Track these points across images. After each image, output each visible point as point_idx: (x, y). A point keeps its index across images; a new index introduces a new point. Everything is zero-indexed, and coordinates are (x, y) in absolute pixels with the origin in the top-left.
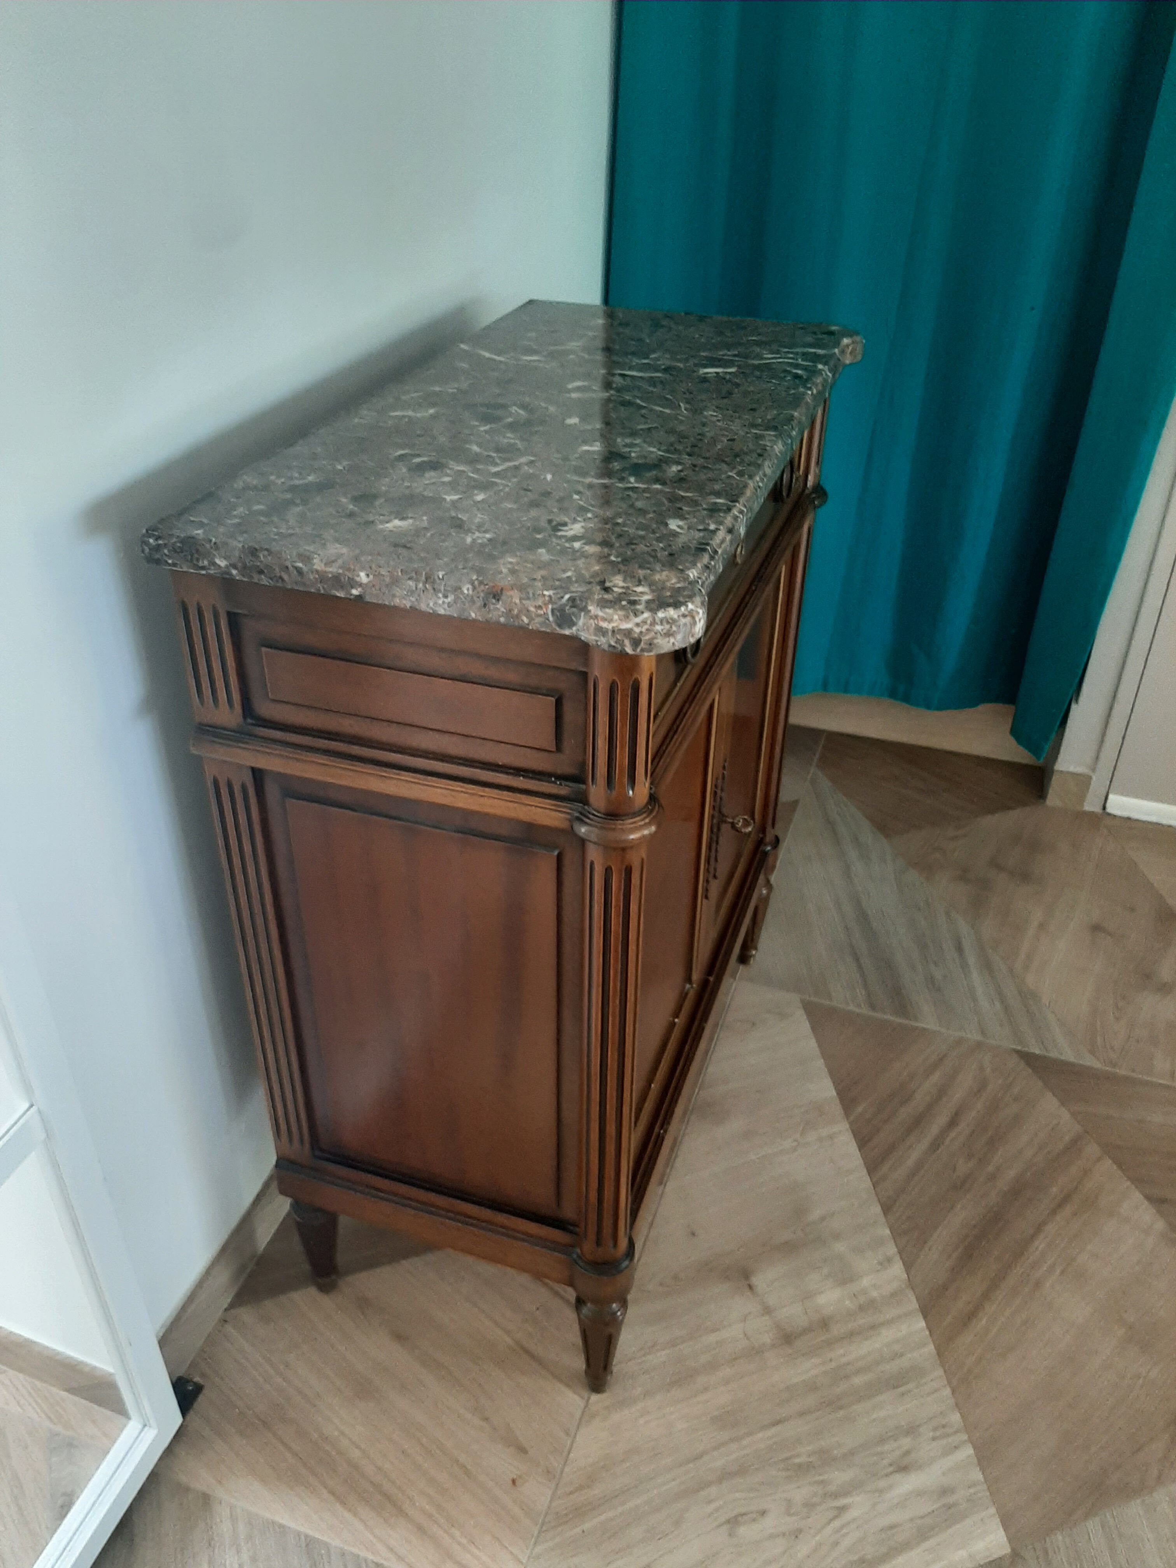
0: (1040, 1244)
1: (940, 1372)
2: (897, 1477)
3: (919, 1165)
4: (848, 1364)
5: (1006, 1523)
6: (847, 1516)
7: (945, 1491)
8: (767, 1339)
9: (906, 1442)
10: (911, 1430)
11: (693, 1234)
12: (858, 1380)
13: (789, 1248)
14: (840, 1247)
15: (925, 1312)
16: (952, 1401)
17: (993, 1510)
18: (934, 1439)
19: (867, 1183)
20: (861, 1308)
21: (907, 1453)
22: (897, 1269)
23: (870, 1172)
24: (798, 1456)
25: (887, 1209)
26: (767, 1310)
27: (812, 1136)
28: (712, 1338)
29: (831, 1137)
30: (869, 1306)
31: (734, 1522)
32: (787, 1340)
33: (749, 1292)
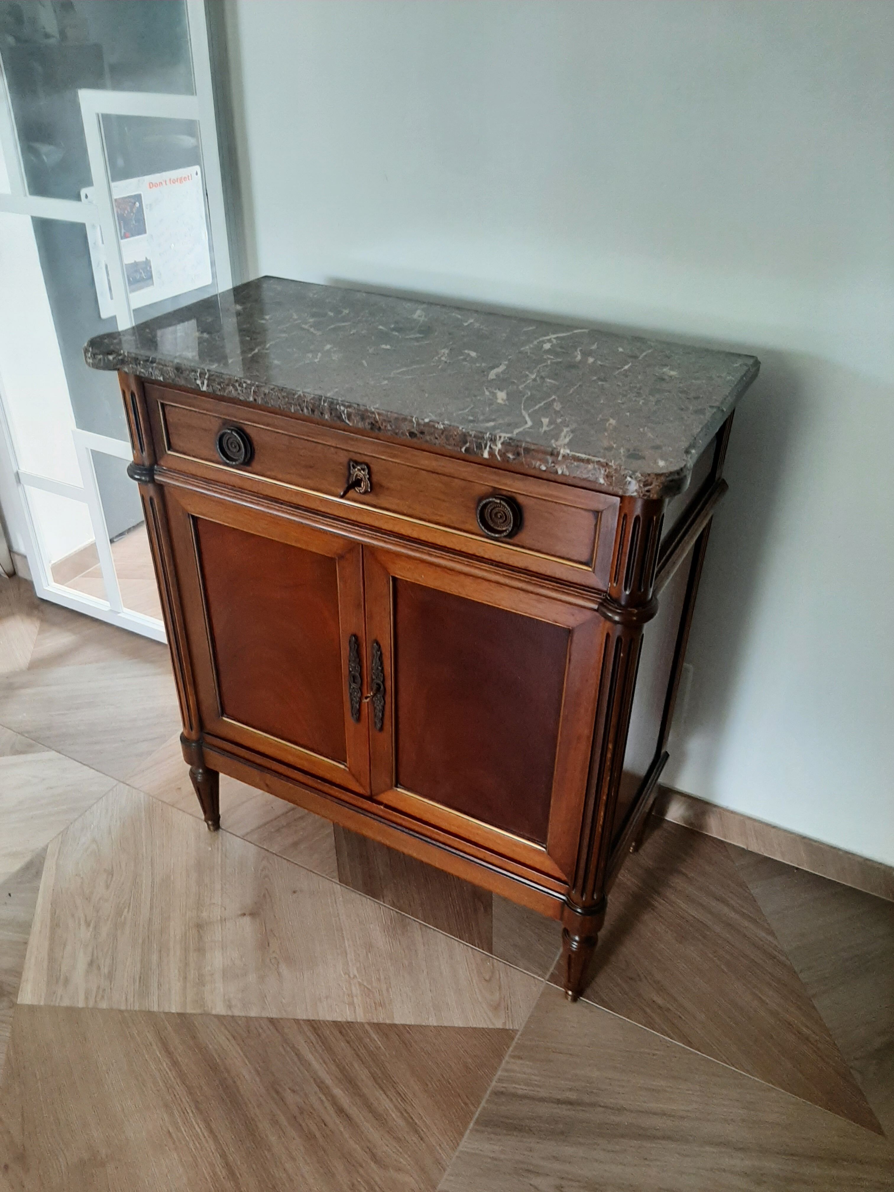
0: (199, 1128)
1: (137, 1008)
2: (89, 959)
3: (306, 1064)
4: (168, 955)
5: (32, 1009)
6: (83, 926)
7: (67, 981)
8: (205, 914)
9: (105, 970)
10: (110, 976)
11: (294, 892)
12: (155, 958)
13: (264, 945)
14: (252, 978)
15: (181, 1015)
16: (115, 1007)
17: (42, 1003)
18: (98, 988)
19: (302, 1015)
20: (201, 976)
21: (99, 969)
22: (220, 1009)
23: (309, 1022)
24: (128, 912)
25: (271, 1020)
26: (223, 920)
27: (356, 990)
28: (218, 886)
29: (352, 1004)
30: (201, 982)
31: (111, 873)
32: (200, 926)
33: (239, 913)
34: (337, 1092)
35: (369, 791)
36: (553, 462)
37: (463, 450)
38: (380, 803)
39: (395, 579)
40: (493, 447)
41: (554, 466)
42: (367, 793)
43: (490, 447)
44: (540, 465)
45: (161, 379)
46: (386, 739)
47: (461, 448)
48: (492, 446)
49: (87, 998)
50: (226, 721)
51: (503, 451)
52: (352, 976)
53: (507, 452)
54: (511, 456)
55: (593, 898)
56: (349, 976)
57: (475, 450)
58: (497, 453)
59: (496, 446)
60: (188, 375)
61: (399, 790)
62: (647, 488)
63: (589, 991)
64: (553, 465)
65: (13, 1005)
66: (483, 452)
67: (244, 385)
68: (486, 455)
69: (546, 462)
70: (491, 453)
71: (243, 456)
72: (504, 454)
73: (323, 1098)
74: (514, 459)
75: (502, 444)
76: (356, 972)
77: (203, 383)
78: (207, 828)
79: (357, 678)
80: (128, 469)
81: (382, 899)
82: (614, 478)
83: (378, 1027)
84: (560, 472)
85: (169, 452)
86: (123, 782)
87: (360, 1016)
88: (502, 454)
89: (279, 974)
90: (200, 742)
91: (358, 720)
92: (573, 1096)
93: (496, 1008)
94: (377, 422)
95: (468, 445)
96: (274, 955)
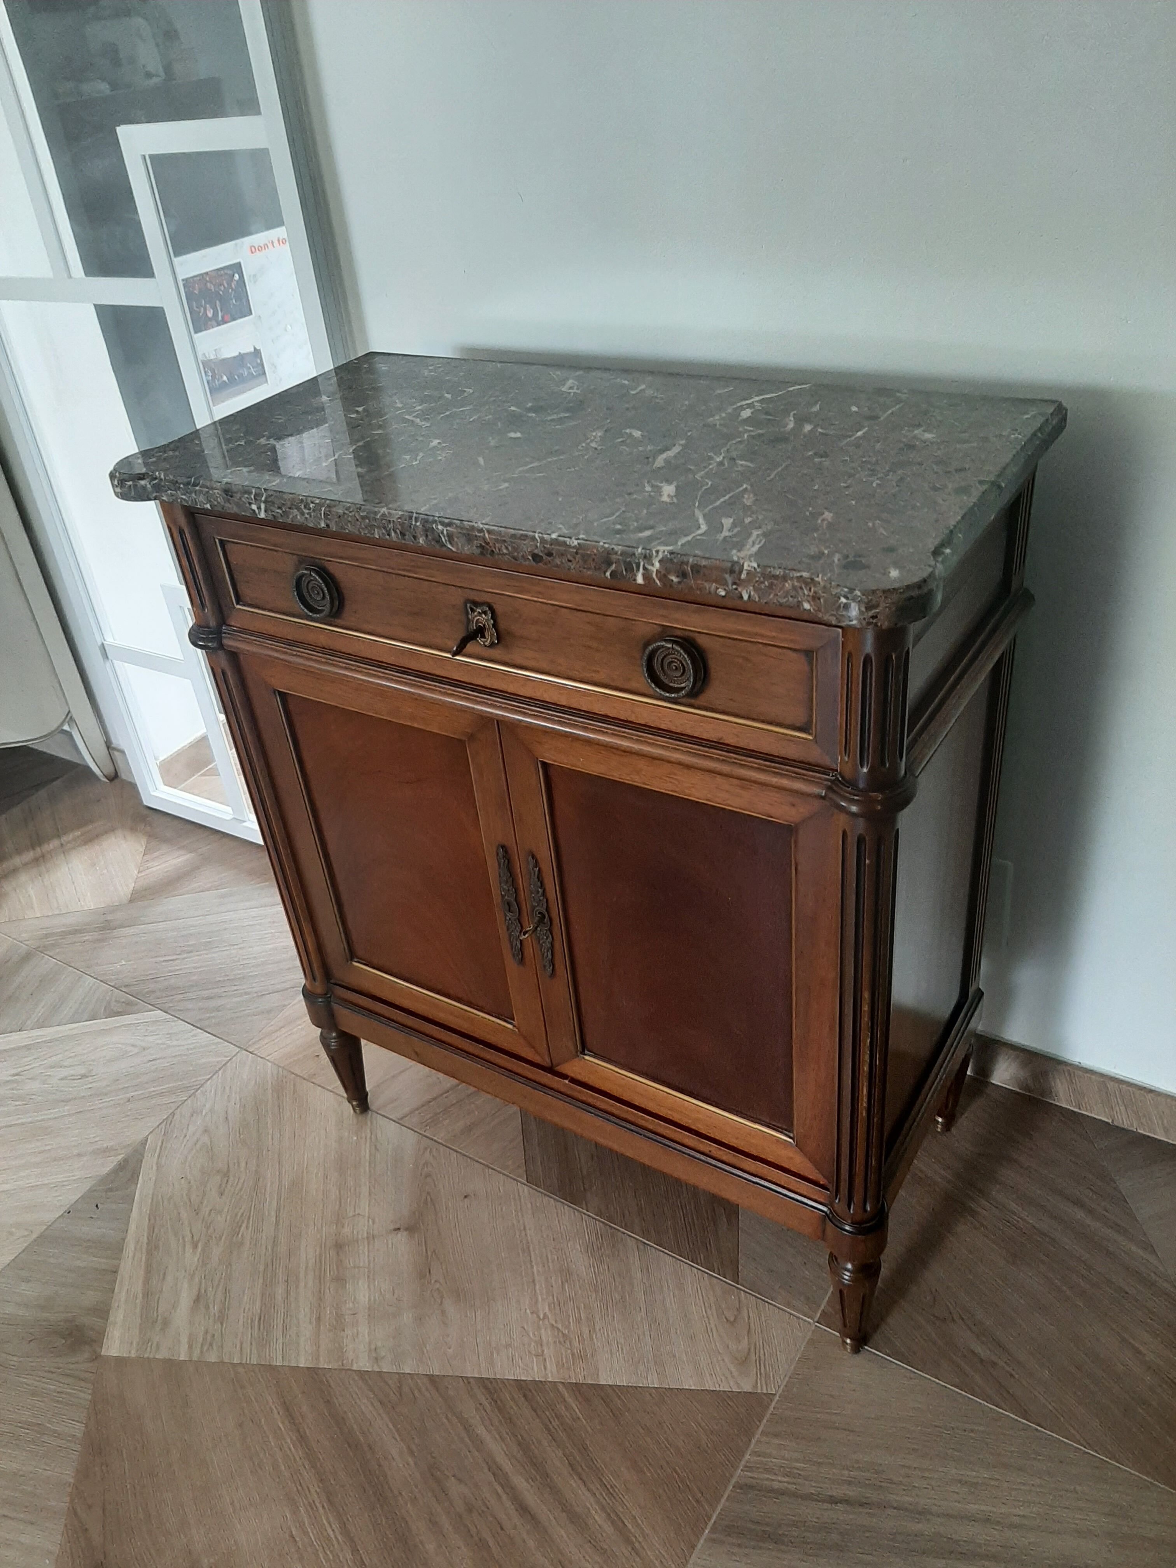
0: (332, 1529)
1: (254, 1361)
2: (195, 1292)
3: (479, 1444)
4: (297, 1287)
5: (120, 1361)
6: (189, 1249)
7: (166, 1323)
8: (346, 1230)
9: (215, 1310)
10: (222, 1318)
11: (466, 1197)
12: (280, 1291)
13: (423, 1273)
14: (407, 1318)
15: (312, 1371)
16: (227, 1359)
17: (133, 1355)
18: (206, 1332)
19: (471, 1372)
20: (339, 1317)
21: (207, 1308)
22: (363, 1363)
23: (483, 1382)
24: (247, 1227)
25: (432, 1378)
26: (371, 1238)
27: (547, 1335)
28: (365, 1190)
29: (540, 1355)
30: (339, 1324)
31: (226, 1175)
32: (339, 1247)
33: (392, 1227)
34: (520, 1482)
35: (548, 1060)
36: (734, 583)
37: (608, 574)
38: (564, 1076)
39: (544, 764)
40: (650, 567)
41: (736, 589)
42: (546, 1062)
43: (645, 568)
44: (717, 588)
45: (208, 506)
46: (561, 988)
47: (605, 573)
48: (647, 566)
49: (190, 1347)
50: (356, 966)
51: (663, 572)
52: (542, 1316)
53: (669, 573)
54: (675, 579)
55: (865, 1210)
56: (538, 1317)
57: (624, 573)
58: (654, 575)
59: (653, 565)
60: (240, 498)
61: (587, 1057)
62: (871, 613)
63: (877, 1337)
64: (734, 587)
65: (96, 1357)
66: (635, 576)
67: (312, 506)
68: (640, 580)
69: (723, 583)
70: (647, 576)
71: (328, 606)
72: (665, 576)
73: (500, 1490)
74: (679, 583)
75: (660, 561)
76: (547, 1310)
77: (259, 508)
78: (352, 1111)
79: (513, 905)
80: (190, 634)
81: (584, 1206)
82: (822, 600)
83: (577, 1388)
84: (746, 597)
85: (238, 607)
86: (245, 1050)
87: (552, 1373)
88: (662, 575)
89: (443, 1312)
90: (328, 996)
91: (522, 961)
92: (851, 1492)
93: (743, 1362)
94: (488, 544)
95: (613, 567)
96: (438, 1285)
